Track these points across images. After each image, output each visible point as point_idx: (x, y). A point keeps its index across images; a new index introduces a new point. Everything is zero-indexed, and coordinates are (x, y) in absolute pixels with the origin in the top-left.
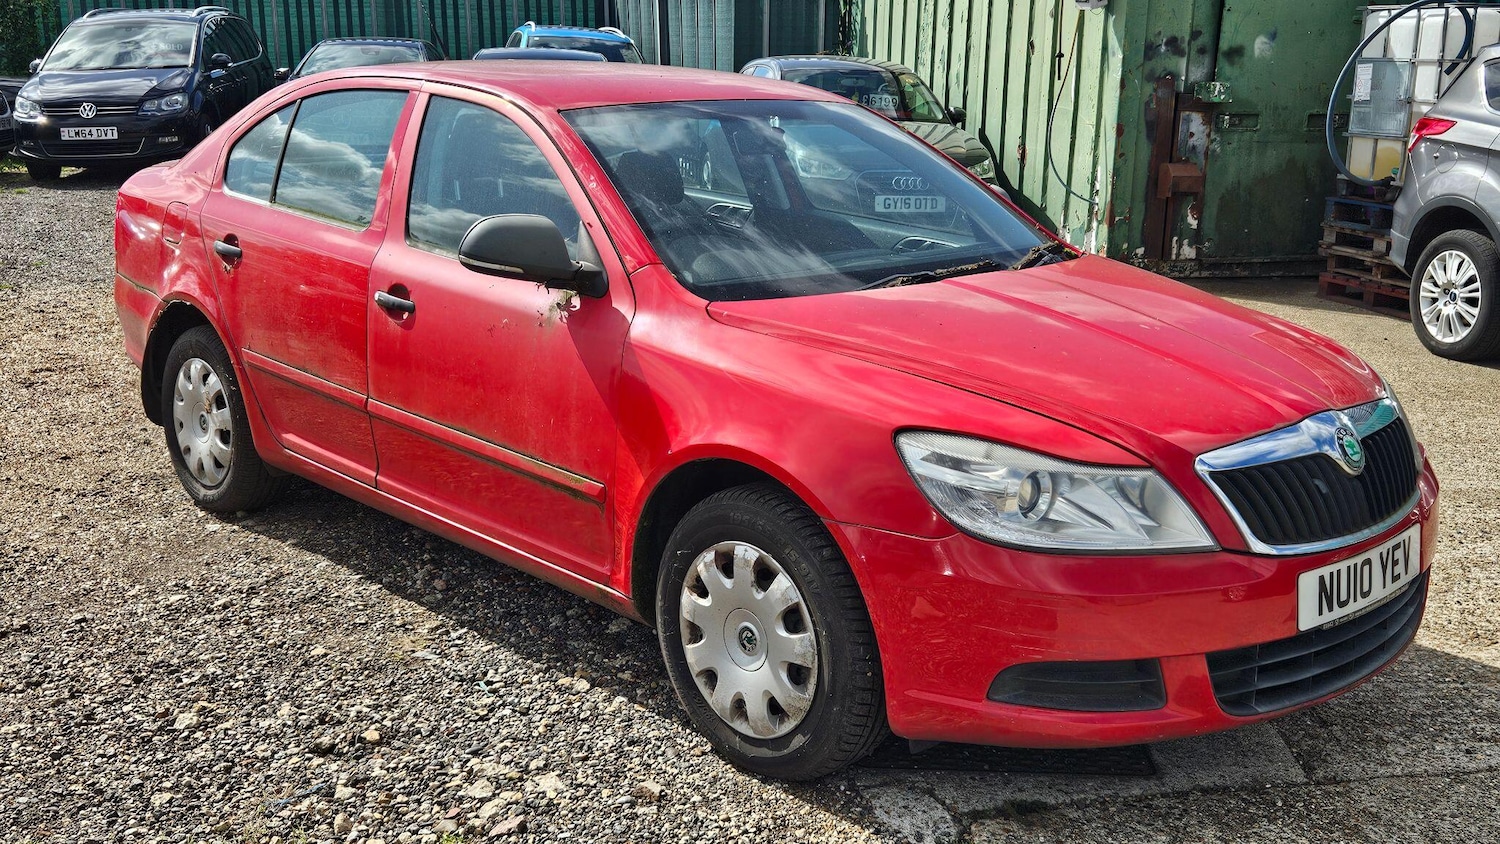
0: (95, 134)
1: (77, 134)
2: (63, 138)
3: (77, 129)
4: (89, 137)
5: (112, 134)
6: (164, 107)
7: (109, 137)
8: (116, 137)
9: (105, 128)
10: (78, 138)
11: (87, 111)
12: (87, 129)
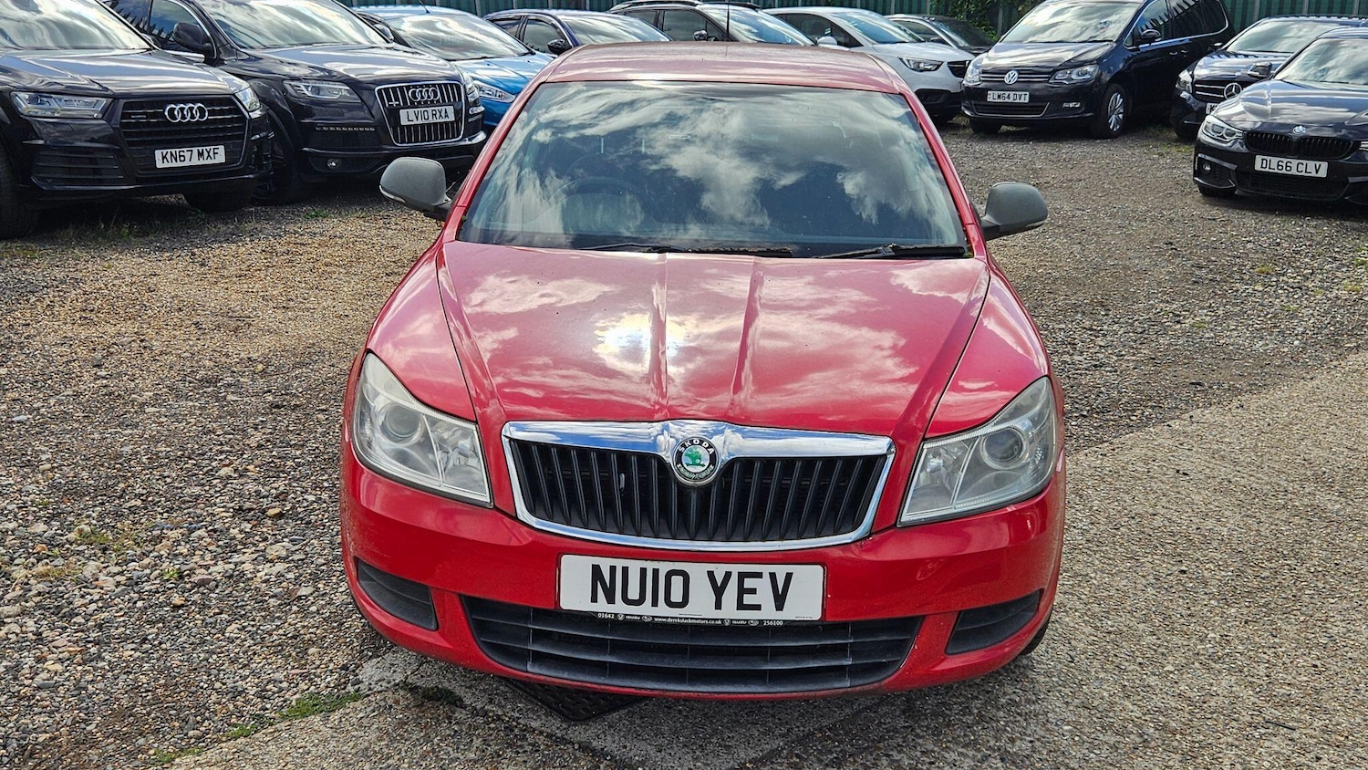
0: (1011, 97)
1: (999, 96)
2: (988, 100)
3: (1000, 92)
4: (1007, 100)
5: (1025, 98)
6: (1074, 76)
7: (1022, 101)
8: (1027, 101)
9: (1020, 93)
10: (999, 101)
11: (1010, 78)
12: (1007, 93)
